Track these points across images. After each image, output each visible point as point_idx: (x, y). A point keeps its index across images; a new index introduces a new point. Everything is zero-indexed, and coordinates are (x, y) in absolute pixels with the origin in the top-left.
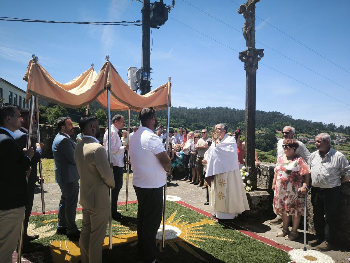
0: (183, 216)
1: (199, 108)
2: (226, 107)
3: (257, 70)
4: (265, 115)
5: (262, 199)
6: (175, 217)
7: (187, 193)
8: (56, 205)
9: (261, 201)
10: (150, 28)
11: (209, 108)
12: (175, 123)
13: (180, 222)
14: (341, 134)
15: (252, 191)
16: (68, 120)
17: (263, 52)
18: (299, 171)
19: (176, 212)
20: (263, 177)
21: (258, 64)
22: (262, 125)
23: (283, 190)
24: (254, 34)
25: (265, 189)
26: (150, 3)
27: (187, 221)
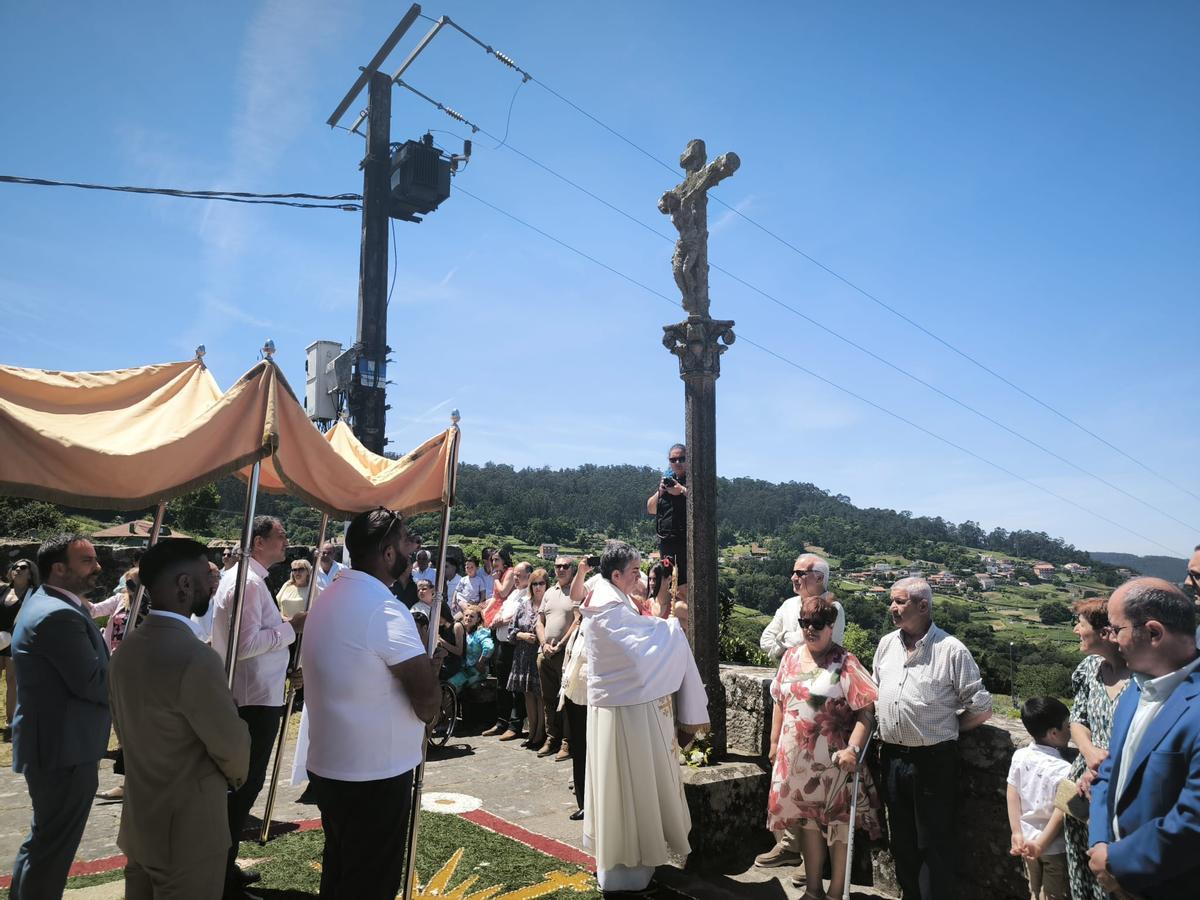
0: (483, 867)
1: (555, 468)
2: (645, 468)
3: (718, 382)
4: (771, 493)
5: (742, 790)
6: (456, 870)
7: (504, 779)
8: (8, 853)
9: (738, 796)
10: (390, 218)
11: (588, 470)
12: (470, 519)
13: (473, 889)
14: (999, 554)
15: (709, 765)
16: (79, 543)
17: (733, 329)
18: (846, 696)
19: (461, 853)
20: (746, 714)
21: (719, 364)
22: (760, 526)
23: (802, 763)
24: (705, 275)
25: (754, 755)
26: (391, 142)
27: (499, 882)
